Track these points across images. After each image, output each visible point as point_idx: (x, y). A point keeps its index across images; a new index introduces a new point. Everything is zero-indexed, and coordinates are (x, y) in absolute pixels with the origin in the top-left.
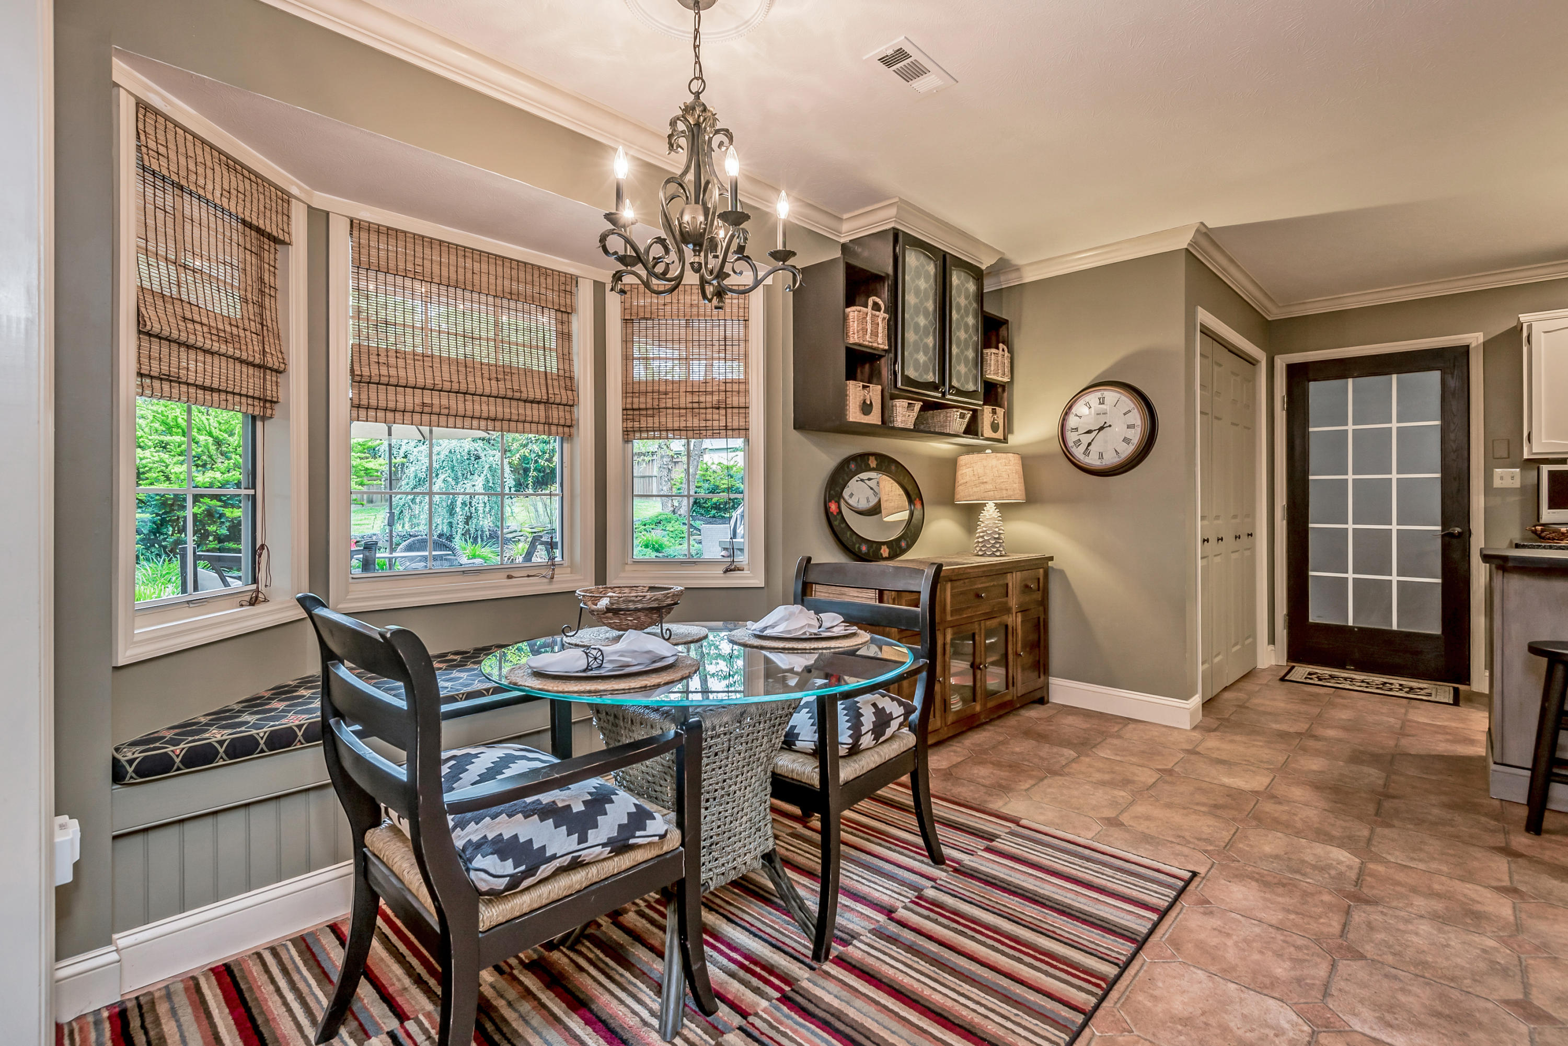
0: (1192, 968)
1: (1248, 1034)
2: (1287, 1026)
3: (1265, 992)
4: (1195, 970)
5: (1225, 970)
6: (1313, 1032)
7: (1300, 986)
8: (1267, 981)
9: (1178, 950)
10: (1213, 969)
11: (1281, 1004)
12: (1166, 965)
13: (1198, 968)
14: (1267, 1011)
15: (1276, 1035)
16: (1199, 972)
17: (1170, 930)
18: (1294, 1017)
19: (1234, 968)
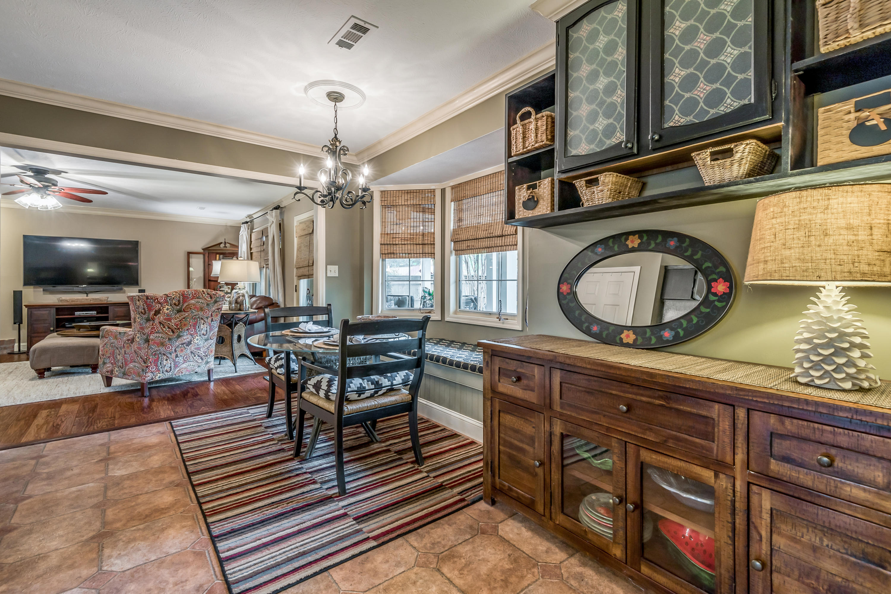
0: (179, 550)
1: (133, 545)
2: (116, 561)
3: (134, 569)
4: (177, 550)
5: (162, 562)
6: (101, 569)
7: (116, 588)
8: (136, 575)
9: (195, 553)
10: (169, 558)
11: (123, 570)
12: (192, 542)
13: (176, 552)
14: (129, 561)
15: (119, 554)
16: (174, 551)
17: (208, 559)
18: (114, 569)
19: (159, 567)
